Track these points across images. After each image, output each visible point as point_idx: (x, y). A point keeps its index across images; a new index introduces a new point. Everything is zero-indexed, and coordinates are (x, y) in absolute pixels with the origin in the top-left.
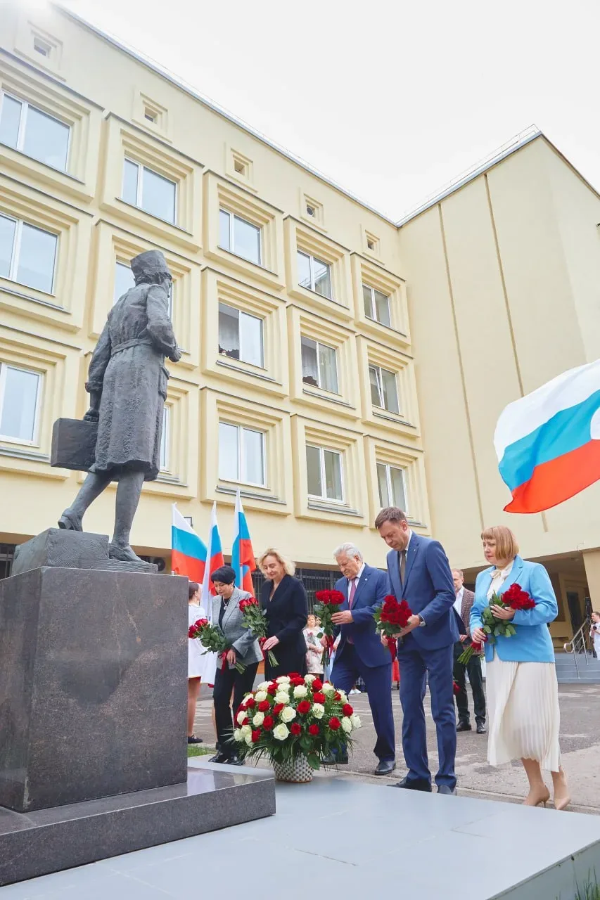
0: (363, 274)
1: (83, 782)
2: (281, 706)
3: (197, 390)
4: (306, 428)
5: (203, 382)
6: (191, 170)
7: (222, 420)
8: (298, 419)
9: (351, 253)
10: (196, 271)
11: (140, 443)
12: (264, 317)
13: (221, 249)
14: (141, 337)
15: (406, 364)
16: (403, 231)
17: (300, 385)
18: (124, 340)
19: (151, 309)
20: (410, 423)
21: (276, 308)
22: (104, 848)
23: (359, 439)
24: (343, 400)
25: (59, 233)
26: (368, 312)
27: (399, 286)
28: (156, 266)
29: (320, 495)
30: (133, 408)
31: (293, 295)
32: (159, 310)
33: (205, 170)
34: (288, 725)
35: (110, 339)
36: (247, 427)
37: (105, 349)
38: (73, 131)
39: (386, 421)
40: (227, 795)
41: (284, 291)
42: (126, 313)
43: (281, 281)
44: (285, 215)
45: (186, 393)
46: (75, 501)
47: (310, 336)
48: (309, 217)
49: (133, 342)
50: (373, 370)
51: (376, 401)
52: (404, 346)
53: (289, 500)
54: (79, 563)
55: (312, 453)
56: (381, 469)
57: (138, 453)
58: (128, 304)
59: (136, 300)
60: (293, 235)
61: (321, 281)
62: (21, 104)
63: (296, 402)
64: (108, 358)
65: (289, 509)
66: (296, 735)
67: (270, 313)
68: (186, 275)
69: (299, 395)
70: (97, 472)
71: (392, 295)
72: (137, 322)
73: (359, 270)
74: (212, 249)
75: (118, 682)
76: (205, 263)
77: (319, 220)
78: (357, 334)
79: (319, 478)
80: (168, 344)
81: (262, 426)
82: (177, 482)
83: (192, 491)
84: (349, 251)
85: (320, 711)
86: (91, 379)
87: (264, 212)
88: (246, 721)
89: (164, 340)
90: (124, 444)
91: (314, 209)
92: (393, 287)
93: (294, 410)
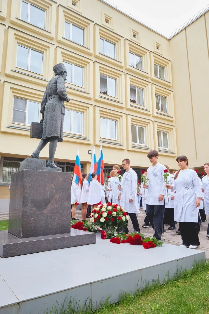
0: (154, 59)
1: (38, 231)
2: (102, 212)
3: (92, 106)
4: (131, 119)
5: (94, 104)
6: (89, 24)
7: (101, 117)
8: (129, 116)
9: (150, 51)
10: (91, 63)
11: (55, 130)
12: (117, 79)
13: (101, 54)
14: (56, 95)
15: (170, 94)
16: (170, 41)
17: (129, 103)
18: (51, 96)
19: (58, 85)
20: (171, 116)
21: (121, 75)
22: (42, 249)
23: (151, 122)
24: (145, 108)
25: (43, 52)
26: (156, 75)
27: (168, 63)
28: (61, 69)
29: (136, 142)
30: (53, 118)
31: (127, 70)
32: (60, 85)
33: (94, 23)
34: (105, 218)
35: (47, 95)
36: (110, 119)
37: (45, 99)
38: (46, 13)
39: (161, 115)
40: (80, 237)
41: (124, 68)
42: (51, 87)
43: (123, 65)
44: (124, 39)
45: (89, 108)
46: (37, 149)
47: (133, 85)
48: (134, 38)
49: (53, 96)
50: (157, 96)
51: (158, 108)
52: (169, 87)
53: (125, 144)
54: (36, 168)
55: (134, 128)
56: (159, 133)
57: (54, 134)
58: (51, 84)
59: (54, 82)
60: (127, 46)
61: (138, 64)
62: (28, 4)
63: (128, 109)
64: (46, 102)
65: (125, 147)
66: (107, 221)
67: (118, 77)
68: (88, 64)
69: (129, 107)
70: (43, 139)
71: (166, 67)
72: (54, 89)
73: (153, 58)
74: (97, 54)
75: (48, 204)
76: (94, 60)
77: (138, 39)
78: (151, 83)
79: (136, 137)
80: (64, 97)
81: (116, 118)
82: (86, 139)
83: (91, 142)
84: (149, 51)
85: (115, 214)
86: (42, 109)
87: (116, 38)
88: (93, 216)
89: (62, 95)
90: (51, 130)
91: (136, 35)
92: (166, 64)
93: (127, 112)
